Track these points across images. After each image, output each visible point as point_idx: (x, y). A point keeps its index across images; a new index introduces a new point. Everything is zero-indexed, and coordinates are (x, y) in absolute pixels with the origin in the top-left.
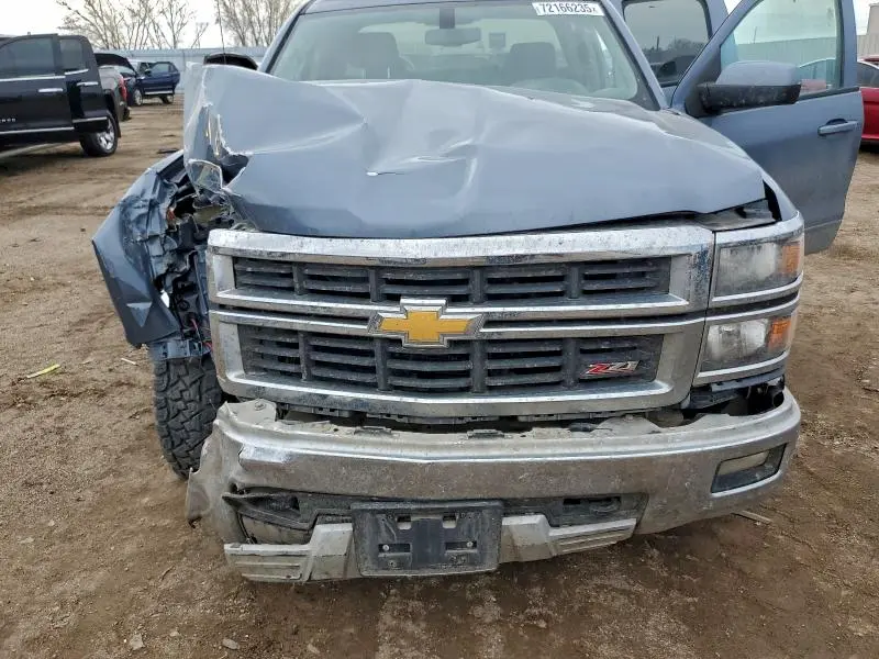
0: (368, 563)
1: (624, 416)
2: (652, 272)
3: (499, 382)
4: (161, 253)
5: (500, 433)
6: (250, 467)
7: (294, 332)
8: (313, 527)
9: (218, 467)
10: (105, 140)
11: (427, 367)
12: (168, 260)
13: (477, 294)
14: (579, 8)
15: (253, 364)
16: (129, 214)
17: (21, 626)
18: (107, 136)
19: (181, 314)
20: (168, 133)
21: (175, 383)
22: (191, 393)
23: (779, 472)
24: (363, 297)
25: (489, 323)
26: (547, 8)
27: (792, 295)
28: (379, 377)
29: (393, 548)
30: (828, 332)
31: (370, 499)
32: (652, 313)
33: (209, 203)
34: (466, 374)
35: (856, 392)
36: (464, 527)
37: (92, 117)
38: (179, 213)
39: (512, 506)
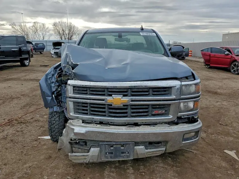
0: (103, 157)
1: (162, 123)
2: (167, 90)
3: (134, 115)
4: (54, 86)
5: (134, 126)
6: (76, 134)
7: (87, 103)
8: (90, 149)
9: (67, 135)
10: (26, 62)
11: (118, 111)
12: (56, 87)
13: (129, 94)
14: (150, 34)
15: (76, 111)
16: (48, 77)
17: (17, 174)
18: (27, 62)
19: (58, 101)
20: (42, 61)
21: (54, 116)
22: (57, 119)
23: (198, 138)
24: (104, 95)
25: (132, 101)
26: (143, 34)
27: (199, 97)
28: (106, 114)
29: (109, 153)
30: (212, 111)
31: (104, 142)
32: (168, 99)
33: (66, 75)
34: (126, 113)
35: (218, 125)
36: (126, 148)
37: (24, 56)
38: (59, 77)
39: (137, 144)
